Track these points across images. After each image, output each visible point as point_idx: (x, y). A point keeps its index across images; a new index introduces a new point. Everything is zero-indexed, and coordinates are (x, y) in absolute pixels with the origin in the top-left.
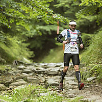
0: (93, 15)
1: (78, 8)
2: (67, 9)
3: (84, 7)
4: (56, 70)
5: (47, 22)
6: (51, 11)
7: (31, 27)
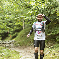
0: (19, 27)
1: (14, 25)
2: (11, 26)
3: (16, 25)
4: (8, 42)
5: (6, 29)
6: (7, 26)
7: (1, 31)
